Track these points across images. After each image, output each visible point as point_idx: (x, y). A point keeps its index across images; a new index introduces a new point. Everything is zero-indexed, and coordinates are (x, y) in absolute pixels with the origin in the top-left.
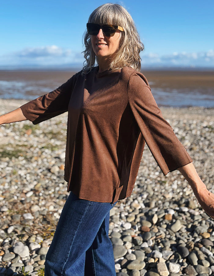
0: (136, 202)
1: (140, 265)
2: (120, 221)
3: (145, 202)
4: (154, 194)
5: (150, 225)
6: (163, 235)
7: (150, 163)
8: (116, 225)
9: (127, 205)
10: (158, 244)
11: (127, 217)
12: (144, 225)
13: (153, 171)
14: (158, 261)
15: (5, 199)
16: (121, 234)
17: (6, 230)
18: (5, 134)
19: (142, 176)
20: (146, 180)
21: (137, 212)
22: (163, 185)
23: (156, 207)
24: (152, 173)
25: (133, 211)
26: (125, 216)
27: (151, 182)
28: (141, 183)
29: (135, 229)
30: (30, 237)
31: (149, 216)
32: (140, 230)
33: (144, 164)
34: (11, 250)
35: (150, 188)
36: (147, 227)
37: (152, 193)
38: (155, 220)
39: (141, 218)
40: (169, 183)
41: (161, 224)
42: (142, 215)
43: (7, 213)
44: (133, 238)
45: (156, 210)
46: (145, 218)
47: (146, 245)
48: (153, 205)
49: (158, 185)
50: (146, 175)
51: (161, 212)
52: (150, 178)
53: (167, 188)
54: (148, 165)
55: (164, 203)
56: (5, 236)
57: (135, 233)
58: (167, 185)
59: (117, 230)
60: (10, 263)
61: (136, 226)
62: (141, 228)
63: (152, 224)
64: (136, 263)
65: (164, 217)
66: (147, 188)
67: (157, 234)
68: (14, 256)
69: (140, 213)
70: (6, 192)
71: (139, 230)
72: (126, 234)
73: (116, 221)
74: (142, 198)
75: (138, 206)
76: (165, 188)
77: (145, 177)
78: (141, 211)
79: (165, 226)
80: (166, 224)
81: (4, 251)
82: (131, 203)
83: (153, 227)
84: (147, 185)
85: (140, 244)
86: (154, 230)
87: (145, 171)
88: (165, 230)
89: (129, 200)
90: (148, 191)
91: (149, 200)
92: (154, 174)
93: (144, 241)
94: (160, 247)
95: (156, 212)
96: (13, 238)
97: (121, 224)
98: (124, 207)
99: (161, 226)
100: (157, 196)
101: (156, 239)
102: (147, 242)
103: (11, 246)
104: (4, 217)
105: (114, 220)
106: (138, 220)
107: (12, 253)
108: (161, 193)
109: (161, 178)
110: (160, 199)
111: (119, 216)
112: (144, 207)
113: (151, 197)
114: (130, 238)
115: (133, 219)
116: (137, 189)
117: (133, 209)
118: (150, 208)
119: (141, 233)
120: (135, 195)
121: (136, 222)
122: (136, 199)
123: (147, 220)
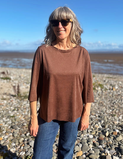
0: (97, 125)
1: (96, 156)
2: (87, 134)
3: (102, 125)
4: (108, 121)
5: (104, 137)
6: (111, 142)
7: (107, 105)
8: (85, 136)
9: (92, 126)
10: (108, 146)
11: (91, 132)
12: (100, 136)
13: (108, 109)
15: (25, 119)
16: (87, 140)
17: (26, 134)
19: (101, 112)
20: (104, 114)
21: (97, 130)
22: (113, 117)
23: (108, 127)
24: (108, 110)
25: (95, 129)
26: (90, 131)
27: (107, 115)
28: (101, 115)
31: (104, 132)
32: (98, 139)
33: (104, 105)
34: (28, 144)
36: (102, 138)
37: (107, 120)
38: (107, 134)
39: (99, 133)
40: (117, 116)
41: (111, 136)
43: (26, 126)
44: (94, 143)
45: (108, 129)
46: (102, 133)
47: (101, 146)
49: (111, 117)
50: (104, 111)
51: (111, 131)
52: (106, 113)
53: (116, 118)
54: (106, 106)
55: (113, 126)
56: (25, 137)
57: (95, 140)
59: (85, 138)
60: (27, 150)
61: (96, 137)
62: (98, 138)
64: (94, 155)
65: (112, 133)
66: (104, 118)
67: (108, 142)
68: (29, 147)
69: (99, 130)
70: (26, 116)
71: (97, 139)
72: (90, 140)
73: (85, 133)
74: (101, 123)
75: (98, 127)
76: (114, 119)
77: (103, 112)
78: (99, 129)
79: (113, 138)
80: (113, 137)
81: (25, 144)
82: (94, 125)
83: (106, 138)
84: (104, 116)
85: (97, 146)
86: (106, 140)
88: (112, 140)
89: (93, 124)
90: (104, 119)
91: (105, 124)
92: (109, 111)
93: (99, 145)
94: (109, 148)
96: (29, 138)
97: (87, 135)
98: (90, 127)
99: (110, 138)
100: (109, 122)
101: (106, 144)
102: (101, 145)
103: (28, 142)
104: (25, 128)
105: (84, 133)
106: (97, 134)
107: (28, 145)
108: (112, 121)
109: (113, 113)
110: (111, 124)
111: (86, 131)
112: (101, 127)
113: (106, 123)
114: (92, 143)
115: (95, 133)
116: (98, 118)
117: (95, 128)
118: (105, 128)
119: (98, 141)
120: (97, 121)
121: (96, 135)
122: (97, 123)
123: (102, 134)
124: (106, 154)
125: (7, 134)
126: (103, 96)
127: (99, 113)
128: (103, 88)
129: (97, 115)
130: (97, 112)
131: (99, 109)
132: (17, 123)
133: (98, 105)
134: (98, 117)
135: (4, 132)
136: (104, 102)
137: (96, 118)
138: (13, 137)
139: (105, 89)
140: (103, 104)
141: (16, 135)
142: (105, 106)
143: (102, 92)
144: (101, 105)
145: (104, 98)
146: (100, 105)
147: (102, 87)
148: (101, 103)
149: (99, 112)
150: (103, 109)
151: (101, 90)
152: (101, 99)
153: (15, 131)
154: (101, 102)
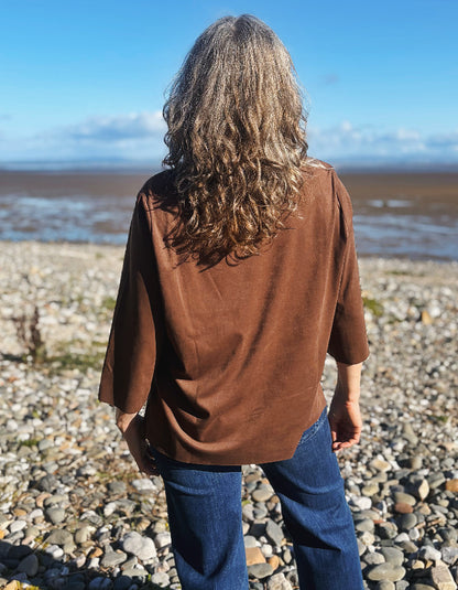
0: (380, 457)
1: (394, 572)
3: (401, 459)
4: (419, 442)
5: (412, 501)
6: (443, 520)
7: (407, 381)
9: (359, 464)
10: (431, 535)
11: (361, 486)
12: (399, 501)
13: (415, 397)
14: (434, 565)
15: (84, 453)
17: (100, 511)
18: (63, 320)
19: (389, 407)
20: (400, 415)
21: (383, 478)
22: (439, 426)
23: (425, 466)
24: (414, 402)
25: (374, 476)
26: (356, 484)
27: (412, 419)
28: (389, 420)
29: (381, 509)
30: (153, 523)
31: (411, 484)
32: (392, 510)
33: (395, 382)
34: (117, 546)
35: (409, 430)
36: (407, 505)
37: (415, 440)
38: (424, 491)
39: (393, 489)
40: (452, 422)
41: (438, 498)
42: (395, 483)
43: (96, 479)
44: (377, 526)
45: (426, 472)
46: (402, 488)
47: (404, 537)
48: (418, 463)
49: (429, 426)
50: (401, 406)
51: (438, 476)
52: (409, 411)
53: (448, 431)
54: (403, 385)
55: (441, 460)
56: (99, 521)
57: (382, 516)
58: (448, 425)
60: (118, 570)
61: (384, 503)
62: (393, 506)
63: (418, 499)
64: (385, 568)
65: (443, 487)
66: (402, 431)
67: (430, 518)
68: (125, 556)
69: (389, 479)
70: (84, 439)
71: (389, 511)
72: (361, 517)
74: (394, 451)
75: (386, 466)
76: (444, 432)
77: (397, 409)
79: (446, 503)
80: (448, 498)
81: (103, 549)
82: (370, 460)
83: (420, 504)
84: (403, 424)
85: (391, 537)
86: (422, 511)
87: (398, 397)
88: (446, 511)
89: (365, 454)
90: (405, 435)
91: (409, 454)
92: (419, 403)
93: (400, 532)
94: (435, 541)
95: (426, 477)
96: (118, 524)
98: (354, 468)
99: (436, 503)
100: (427, 446)
101: (425, 528)
102: (407, 532)
103: (115, 539)
104: (92, 486)
106: (386, 492)
107: (119, 551)
108: (436, 441)
109: (433, 411)
110: (434, 453)
112: (397, 467)
113: (414, 449)
114: (372, 525)
115: (376, 489)
116: (380, 433)
117: (375, 472)
118: (412, 470)
119: (394, 518)
120: (377, 444)
121: (383, 497)
122: (381, 452)
123: (406, 492)
124: (430, 564)
125: (22, 514)
126: (388, 348)
127: (381, 415)
128: (381, 315)
129: (376, 422)
130: (374, 411)
131: (377, 397)
132: (53, 469)
133: (371, 383)
134: (379, 429)
135: (5, 507)
136: (394, 369)
137: (374, 433)
138: (49, 524)
139: (392, 319)
140: (390, 379)
141: (59, 516)
142: (399, 385)
143: (381, 330)
144: (384, 380)
145: (393, 354)
146: (381, 383)
147: (379, 310)
148: (384, 373)
149: (379, 410)
150: (393, 397)
151: (376, 322)
152: (380, 358)
153: (53, 500)
154: (382, 369)
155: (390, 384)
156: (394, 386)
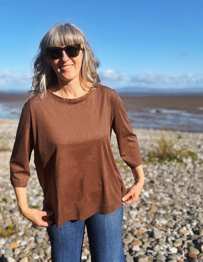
0: (185, 228)
2: (166, 244)
3: (194, 230)
5: (198, 252)
8: (162, 248)
9: (174, 230)
11: (174, 241)
12: (191, 251)
16: (166, 257)
19: (193, 204)
20: (197, 208)
21: (185, 238)
25: (181, 237)
26: (172, 240)
27: (202, 210)
28: (192, 211)
29: (182, 254)
31: (198, 243)
32: (187, 255)
33: (197, 192)
35: (200, 216)
36: (194, 254)
37: (202, 221)
39: (189, 245)
42: (190, 241)
46: (193, 244)
48: (202, 233)
50: (198, 204)
52: (202, 207)
59: (163, 253)
61: (183, 251)
62: (187, 253)
63: (201, 251)
66: (197, 216)
69: (188, 239)
71: (185, 256)
72: (171, 257)
73: (162, 244)
74: (191, 225)
75: (187, 233)
77: (196, 205)
78: (189, 237)
82: (180, 229)
83: (201, 255)
84: (198, 212)
86: (202, 258)
87: (198, 199)
89: (178, 226)
90: (198, 218)
91: (199, 228)
97: (166, 247)
98: (172, 232)
105: (160, 243)
106: (185, 246)
111: (165, 240)
112: (192, 234)
113: (202, 226)
115: (181, 244)
116: (186, 216)
117: (181, 235)
118: (199, 236)
119: (187, 259)
120: (184, 221)
121: (183, 248)
122: (185, 225)
123: (195, 247)
125: (26, 238)
126: (196, 175)
127: (188, 207)
128: (196, 160)
129: (185, 210)
130: (185, 205)
131: (188, 198)
133: (186, 191)
134: (186, 214)
135: (21, 234)
136: (198, 186)
137: (183, 216)
138: (36, 244)
139: (200, 161)
140: (195, 190)
141: (40, 241)
142: (199, 193)
143: (195, 166)
144: (193, 191)
145: (199, 178)
146: (191, 191)
147: (195, 157)
148: (193, 187)
149: (188, 205)
150: (195, 199)
151: (193, 163)
152: (192, 180)
153: (40, 233)
154: (192, 185)
155: (195, 192)
156: (197, 194)
